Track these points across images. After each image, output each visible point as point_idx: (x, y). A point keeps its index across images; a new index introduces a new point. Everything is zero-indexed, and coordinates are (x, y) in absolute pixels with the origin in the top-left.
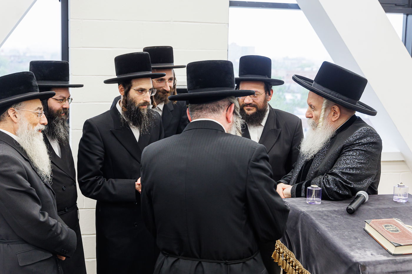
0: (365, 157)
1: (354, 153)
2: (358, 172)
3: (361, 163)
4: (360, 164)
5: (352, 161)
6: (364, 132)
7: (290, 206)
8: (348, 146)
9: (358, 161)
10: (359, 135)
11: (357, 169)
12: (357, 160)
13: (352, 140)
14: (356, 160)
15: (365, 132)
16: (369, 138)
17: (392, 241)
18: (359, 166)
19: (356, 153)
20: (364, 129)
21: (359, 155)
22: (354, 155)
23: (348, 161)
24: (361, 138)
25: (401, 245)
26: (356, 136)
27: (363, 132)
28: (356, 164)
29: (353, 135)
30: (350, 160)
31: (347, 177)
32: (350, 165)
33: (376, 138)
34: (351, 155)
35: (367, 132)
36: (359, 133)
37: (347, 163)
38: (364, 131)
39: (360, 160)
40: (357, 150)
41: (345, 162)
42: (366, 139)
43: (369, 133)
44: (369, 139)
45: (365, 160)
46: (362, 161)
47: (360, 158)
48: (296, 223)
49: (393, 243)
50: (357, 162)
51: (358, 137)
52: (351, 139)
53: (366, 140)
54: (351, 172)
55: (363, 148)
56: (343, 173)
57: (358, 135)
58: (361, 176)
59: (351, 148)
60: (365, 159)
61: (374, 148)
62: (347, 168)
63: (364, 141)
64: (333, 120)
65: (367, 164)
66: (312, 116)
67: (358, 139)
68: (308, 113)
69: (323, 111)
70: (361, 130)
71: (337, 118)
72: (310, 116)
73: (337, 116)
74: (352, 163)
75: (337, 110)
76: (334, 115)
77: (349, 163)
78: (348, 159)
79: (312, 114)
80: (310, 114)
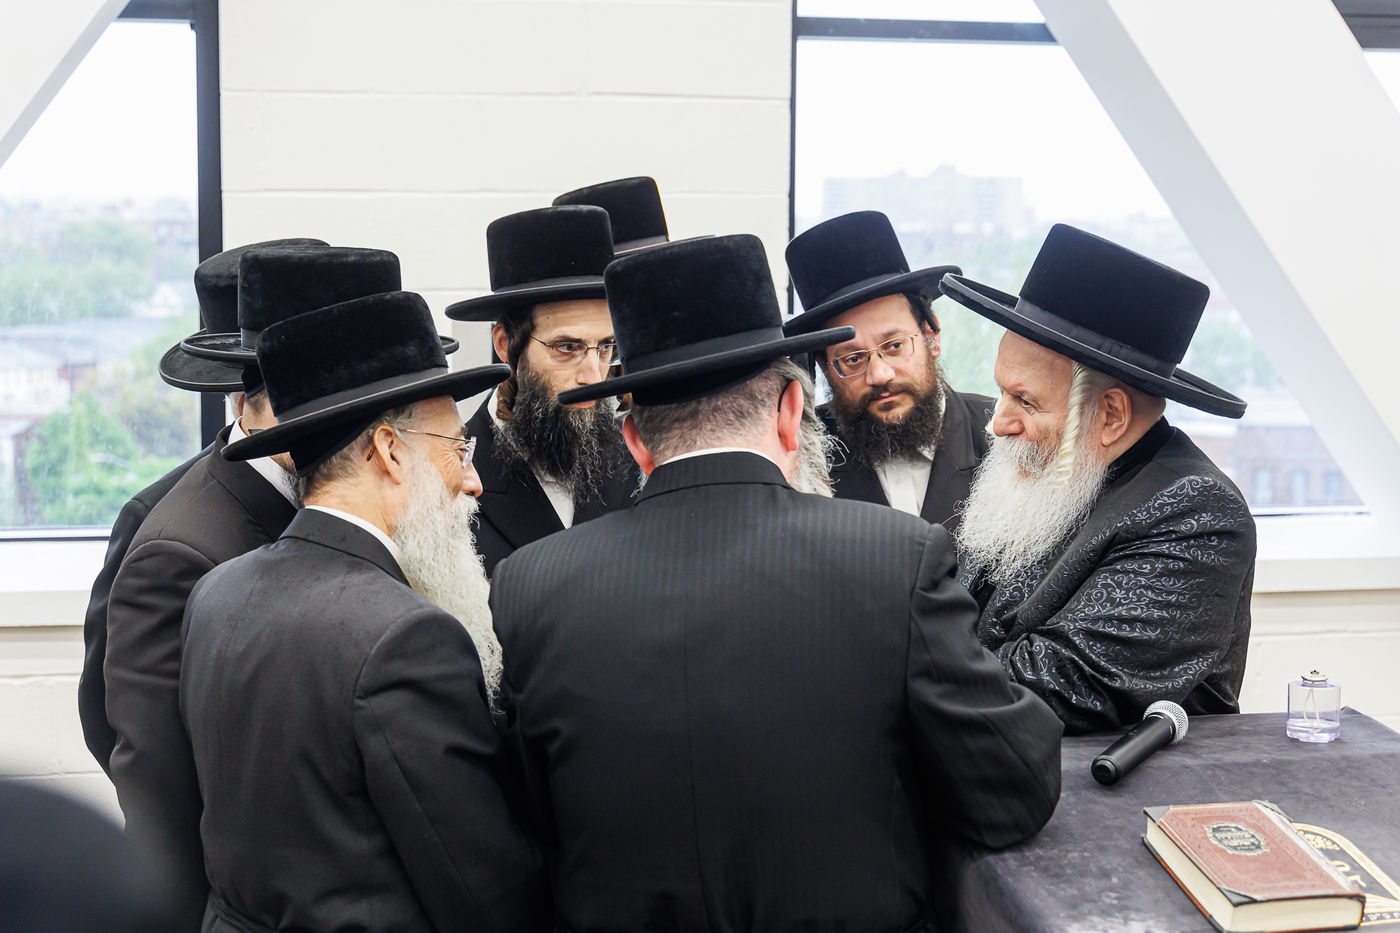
0: (1183, 584)
1: (1144, 566)
2: (1151, 634)
3: (1168, 605)
4: (1160, 609)
5: (1134, 594)
6: (1191, 493)
8: (1129, 540)
9: (1153, 596)
10: (1171, 504)
11: (1146, 622)
12: (1153, 592)
13: (1145, 520)
14: (1150, 593)
16: (1206, 518)
17: (1224, 886)
18: (1156, 613)
19: (1152, 565)
20: (1190, 482)
21: (1161, 575)
22: (1143, 574)
23: (1118, 590)
24: (1179, 516)
25: (1254, 901)
26: (1162, 506)
27: (1187, 495)
28: (1147, 605)
29: (1151, 504)
30: (1128, 591)
31: (1106, 650)
32: (1125, 607)
33: (1232, 517)
34: (1134, 572)
35: (1201, 493)
36: (1173, 497)
37: (1112, 601)
38: (1193, 489)
39: (1166, 592)
40: (1158, 555)
41: (1109, 593)
42: (1198, 521)
43: (1208, 499)
44: (1208, 519)
45: (1184, 595)
46: (1173, 598)
47: (1163, 585)
49: (1226, 893)
50: (1151, 599)
51: (1168, 510)
52: (1141, 516)
53: (1194, 523)
54: (1126, 632)
55: (1181, 550)
56: (1092, 635)
57: (1168, 504)
59: (1138, 548)
60: (1184, 589)
61: (1224, 553)
62: (1109, 619)
63: (1191, 524)
64: (1106, 440)
65: (1192, 609)
66: (1022, 430)
67: (1167, 519)
68: (1006, 420)
69: (1074, 412)
70: (1182, 487)
71: (1119, 433)
72: (1014, 428)
73: (1120, 426)
74: (1131, 602)
75: (1118, 404)
76: (1106, 424)
77: (1121, 599)
78: (1119, 584)
79: (1021, 422)
80: (1013, 422)
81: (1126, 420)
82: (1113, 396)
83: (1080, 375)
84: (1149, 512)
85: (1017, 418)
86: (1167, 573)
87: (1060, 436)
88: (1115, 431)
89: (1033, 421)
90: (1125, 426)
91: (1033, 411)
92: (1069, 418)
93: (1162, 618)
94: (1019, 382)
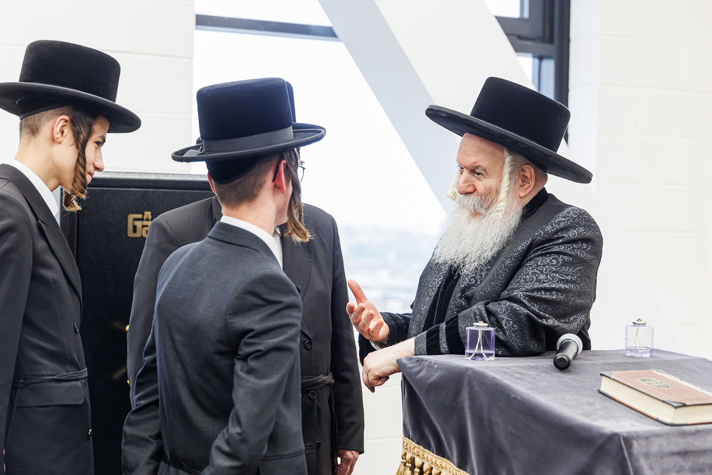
0: (573, 270)
1: (553, 261)
2: (561, 297)
3: (567, 282)
4: (564, 284)
5: (550, 276)
6: (574, 216)
7: (436, 364)
9: (560, 277)
10: (564, 221)
11: (558, 290)
12: (560, 273)
13: (551, 230)
14: (558, 275)
15: (576, 216)
16: (581, 230)
18: (563, 286)
19: (557, 260)
20: (573, 210)
21: (562, 265)
22: (552, 265)
23: (541, 275)
24: (566, 229)
26: (559, 223)
27: (572, 217)
28: (557, 282)
29: (553, 221)
30: (547, 275)
31: (539, 308)
32: (547, 284)
33: (593, 231)
34: (548, 264)
35: (578, 216)
36: (565, 217)
37: (539, 281)
38: (575, 214)
39: (565, 274)
40: (558, 253)
41: (537, 277)
42: (578, 231)
43: (582, 220)
45: (573, 276)
46: (569, 278)
47: (563, 271)
48: (457, 393)
50: (559, 279)
51: (562, 225)
52: (549, 228)
53: (576, 232)
54: (547, 296)
55: (570, 250)
56: (533, 299)
57: (562, 221)
58: (566, 306)
59: (548, 249)
60: (574, 273)
61: (590, 252)
62: (539, 290)
63: (572, 234)
64: (522, 195)
65: (578, 284)
66: (475, 190)
67: (562, 230)
68: (466, 185)
69: (506, 177)
70: (569, 213)
71: (528, 190)
72: (470, 189)
73: (529, 187)
74: (549, 281)
75: (528, 174)
76: (521, 186)
77: (544, 279)
78: (542, 272)
79: (474, 186)
80: (470, 186)
81: (532, 183)
82: (525, 169)
83: (508, 159)
84: (552, 226)
85: (472, 183)
86: (565, 264)
87: (498, 192)
88: (526, 189)
89: (481, 184)
90: (532, 186)
91: (482, 178)
92: (503, 182)
93: (566, 289)
94: (476, 161)
